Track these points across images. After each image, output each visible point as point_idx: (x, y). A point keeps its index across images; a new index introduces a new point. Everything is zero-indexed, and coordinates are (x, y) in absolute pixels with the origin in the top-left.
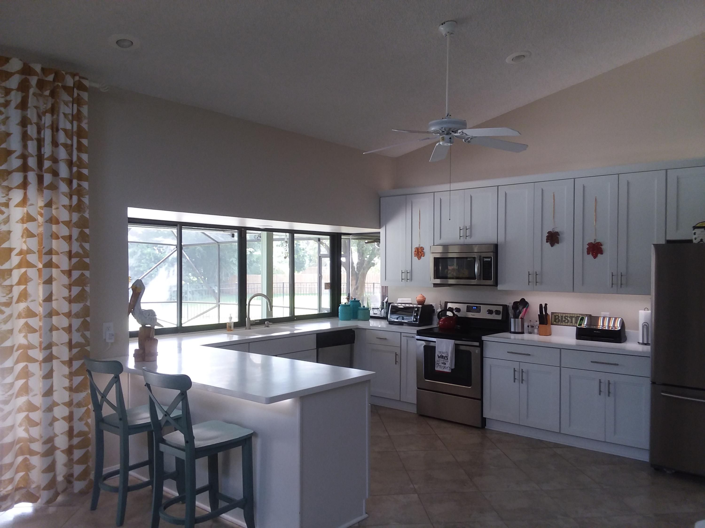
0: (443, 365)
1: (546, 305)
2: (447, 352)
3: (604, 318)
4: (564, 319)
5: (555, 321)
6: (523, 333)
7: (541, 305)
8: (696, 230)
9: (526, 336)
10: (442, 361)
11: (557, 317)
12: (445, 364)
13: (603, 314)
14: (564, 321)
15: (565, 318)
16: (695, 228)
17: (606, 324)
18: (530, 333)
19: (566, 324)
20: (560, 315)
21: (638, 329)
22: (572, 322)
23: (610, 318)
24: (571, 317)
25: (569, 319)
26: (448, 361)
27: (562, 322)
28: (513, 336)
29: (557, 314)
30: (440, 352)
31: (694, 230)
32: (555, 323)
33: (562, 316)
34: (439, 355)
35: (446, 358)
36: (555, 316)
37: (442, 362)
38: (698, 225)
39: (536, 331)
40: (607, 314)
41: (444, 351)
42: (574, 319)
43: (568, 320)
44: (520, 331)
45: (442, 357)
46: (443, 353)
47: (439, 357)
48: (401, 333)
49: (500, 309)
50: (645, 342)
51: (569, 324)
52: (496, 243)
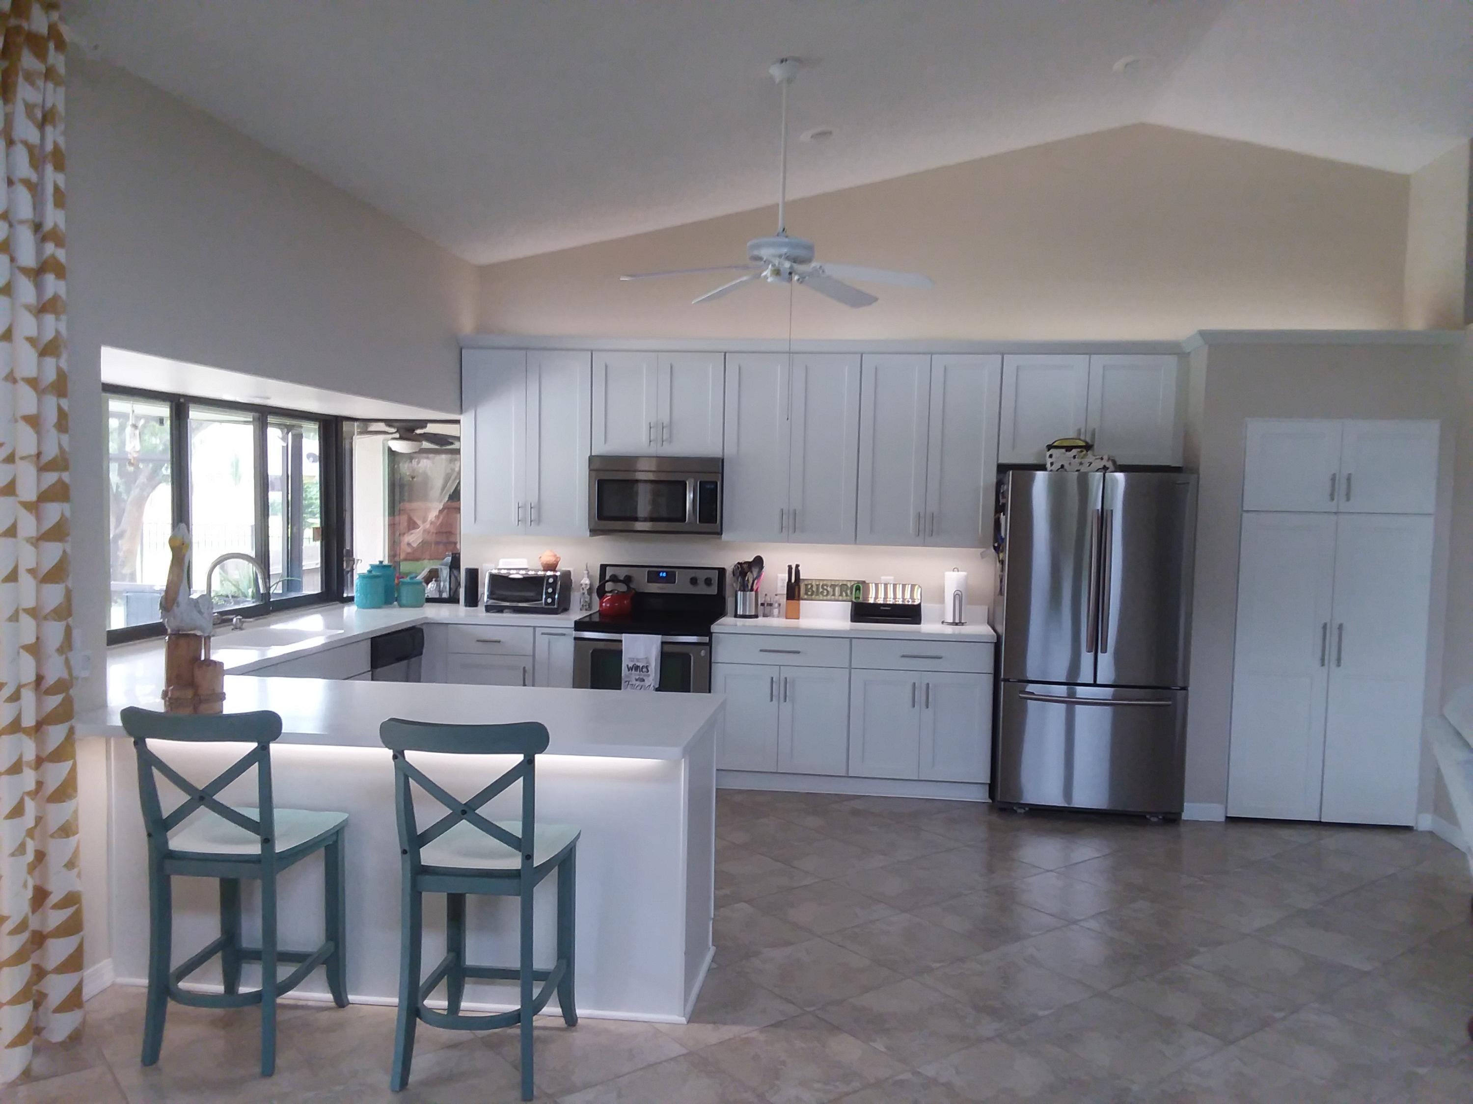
0: (638, 683)
1: (797, 566)
2: (646, 658)
3: (886, 585)
4: (821, 590)
5: (806, 594)
6: (756, 616)
7: (790, 567)
8: (1052, 451)
9: (761, 620)
10: (635, 674)
11: (809, 586)
12: (644, 680)
13: (884, 579)
14: (822, 593)
15: (822, 587)
16: (1050, 447)
17: (899, 595)
18: (765, 616)
19: (825, 598)
20: (814, 583)
21: (942, 600)
22: (834, 595)
23: (895, 586)
24: (833, 586)
25: (829, 589)
26: (649, 676)
27: (817, 594)
28: (740, 622)
29: (810, 582)
30: (632, 660)
31: (1049, 450)
32: (806, 597)
33: (818, 586)
34: (631, 665)
35: (644, 670)
36: (806, 585)
37: (637, 677)
38: (1055, 444)
39: (776, 611)
40: (890, 579)
41: (641, 656)
42: (837, 589)
43: (828, 592)
44: (753, 614)
45: (636, 668)
46: (638, 660)
47: (630, 669)
48: (534, 627)
49: (715, 576)
50: (957, 621)
51: (829, 597)
52: (720, 455)
